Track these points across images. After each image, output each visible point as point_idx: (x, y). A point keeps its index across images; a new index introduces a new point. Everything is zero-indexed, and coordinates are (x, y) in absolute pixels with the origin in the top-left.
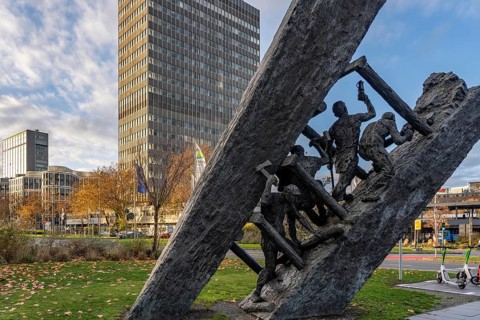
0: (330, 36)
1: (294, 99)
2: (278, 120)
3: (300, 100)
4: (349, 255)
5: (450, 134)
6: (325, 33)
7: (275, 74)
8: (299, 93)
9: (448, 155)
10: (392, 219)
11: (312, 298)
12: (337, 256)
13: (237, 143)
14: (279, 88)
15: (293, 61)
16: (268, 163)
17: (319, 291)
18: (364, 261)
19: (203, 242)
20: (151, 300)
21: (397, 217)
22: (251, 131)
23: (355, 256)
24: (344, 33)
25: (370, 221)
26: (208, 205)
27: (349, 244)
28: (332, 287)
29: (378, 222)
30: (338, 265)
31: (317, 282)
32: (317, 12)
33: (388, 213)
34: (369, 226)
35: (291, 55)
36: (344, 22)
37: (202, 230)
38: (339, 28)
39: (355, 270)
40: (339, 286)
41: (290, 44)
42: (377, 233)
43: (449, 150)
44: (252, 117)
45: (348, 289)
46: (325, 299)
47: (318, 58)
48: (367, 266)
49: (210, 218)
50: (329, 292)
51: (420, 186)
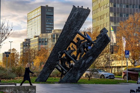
0: (74, 25)
1: (66, 39)
2: (63, 43)
3: (67, 39)
4: (75, 70)
5: (98, 44)
7: (62, 34)
8: (67, 37)
9: (97, 49)
11: (68, 79)
12: (73, 70)
13: (55, 48)
14: (63, 37)
15: (66, 31)
16: (60, 52)
17: (69, 77)
18: (79, 71)
19: (48, 67)
21: (86, 62)
22: (58, 46)
23: (77, 70)
24: (76, 24)
25: (79, 63)
26: (49, 60)
27: (75, 68)
29: (81, 63)
30: (73, 72)
31: (69, 75)
32: (71, 20)
33: (83, 61)
35: (65, 30)
36: (77, 22)
37: (48, 65)
38: (76, 23)
39: (77, 73)
40: (74, 77)
41: (66, 27)
42: (81, 66)
44: (58, 43)
45: (76, 77)
46: (71, 79)
47: (71, 30)
48: (80, 73)
49: (49, 63)
50: (72, 77)
51: (91, 55)
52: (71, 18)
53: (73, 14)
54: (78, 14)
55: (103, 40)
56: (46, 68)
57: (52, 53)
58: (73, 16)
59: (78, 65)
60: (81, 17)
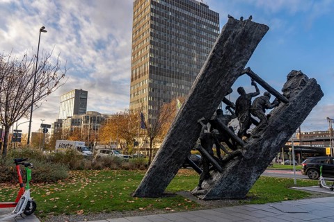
0: (233, 57)
1: (216, 87)
2: (208, 98)
3: (219, 88)
4: (246, 166)
5: (298, 103)
6: (231, 56)
7: (206, 76)
8: (219, 84)
9: (298, 114)
10: (269, 147)
11: (227, 188)
12: (239, 166)
13: (188, 109)
14: (208, 82)
16: (203, 118)
17: (231, 185)
18: (255, 169)
19: (171, 157)
20: (145, 186)
21: (272, 146)
22: (195, 103)
23: (249, 166)
24: (240, 55)
25: (256, 148)
26: (174, 139)
27: (245, 160)
28: (238, 183)
29: (261, 148)
30: (240, 171)
31: (229, 179)
32: (227, 46)
33: (266, 144)
34: (256, 150)
35: (214, 67)
36: (241, 50)
37: (170, 152)
38: (238, 53)
39: (250, 174)
40: (242, 182)
41: (214, 61)
42: (261, 154)
43: (298, 111)
44: (195, 97)
45: (246, 184)
46: (234, 189)
47: (228, 68)
48: (257, 172)
49: (174, 146)
50: (236, 185)
51: (283, 129)
52: (227, 42)
53: (230, 32)
54: (243, 34)
55: (311, 94)
56: (166, 158)
57: (180, 122)
58: (230, 37)
59: (253, 152)
60: (250, 41)
